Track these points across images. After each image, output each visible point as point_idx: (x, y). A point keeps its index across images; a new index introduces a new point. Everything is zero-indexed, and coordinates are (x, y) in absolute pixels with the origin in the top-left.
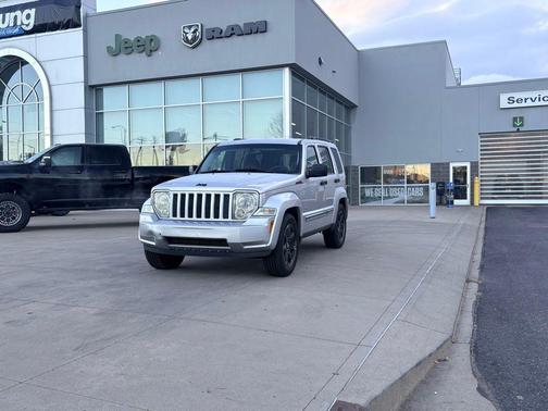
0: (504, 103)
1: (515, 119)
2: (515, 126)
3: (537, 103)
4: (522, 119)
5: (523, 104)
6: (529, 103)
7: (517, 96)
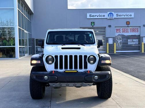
0: (88, 17)
1: (92, 23)
2: (92, 25)
3: (99, 17)
4: (94, 23)
5: (94, 18)
6: (96, 17)
7: (92, 14)
